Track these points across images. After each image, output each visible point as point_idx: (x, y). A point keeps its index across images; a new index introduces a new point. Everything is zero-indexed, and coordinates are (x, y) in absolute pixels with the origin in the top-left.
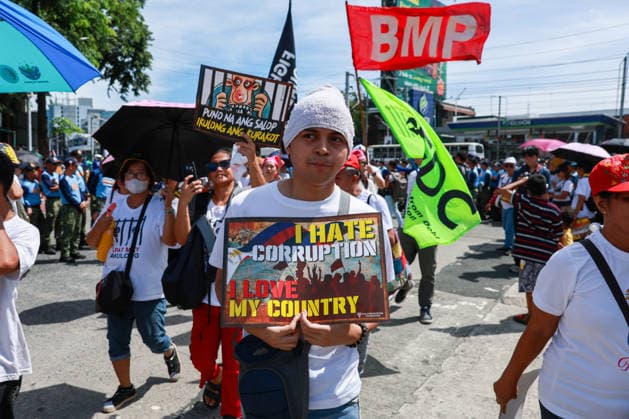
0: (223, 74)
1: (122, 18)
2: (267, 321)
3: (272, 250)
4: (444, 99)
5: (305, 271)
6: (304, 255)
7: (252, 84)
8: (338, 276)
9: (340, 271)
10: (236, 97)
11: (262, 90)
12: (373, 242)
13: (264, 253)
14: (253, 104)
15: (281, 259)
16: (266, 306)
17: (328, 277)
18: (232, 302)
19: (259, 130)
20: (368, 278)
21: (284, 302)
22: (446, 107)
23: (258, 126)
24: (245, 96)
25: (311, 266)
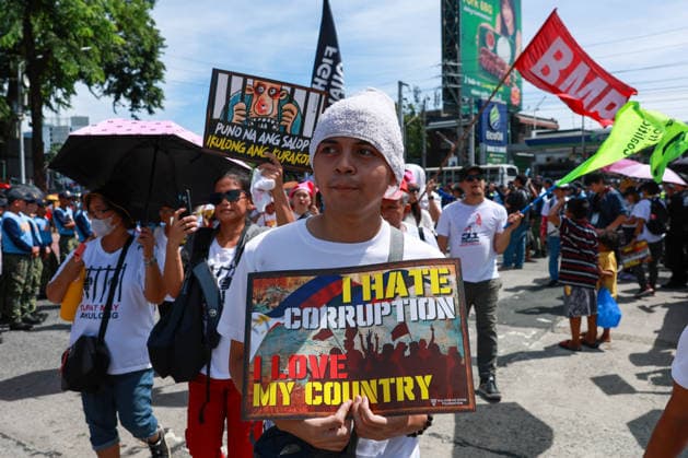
0: (241, 79)
1: (129, 23)
2: (304, 411)
3: (311, 314)
4: (520, 110)
5: (357, 340)
6: (355, 319)
7: (279, 92)
8: (402, 346)
9: (403, 338)
10: (259, 108)
11: (291, 99)
12: (450, 299)
13: (300, 318)
14: (279, 117)
15: (324, 326)
16: (302, 390)
17: (388, 347)
18: (257, 387)
19: (287, 149)
20: (444, 350)
21: (328, 385)
22: (522, 119)
23: (286, 145)
24: (270, 107)
25: (364, 332)
